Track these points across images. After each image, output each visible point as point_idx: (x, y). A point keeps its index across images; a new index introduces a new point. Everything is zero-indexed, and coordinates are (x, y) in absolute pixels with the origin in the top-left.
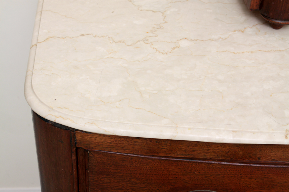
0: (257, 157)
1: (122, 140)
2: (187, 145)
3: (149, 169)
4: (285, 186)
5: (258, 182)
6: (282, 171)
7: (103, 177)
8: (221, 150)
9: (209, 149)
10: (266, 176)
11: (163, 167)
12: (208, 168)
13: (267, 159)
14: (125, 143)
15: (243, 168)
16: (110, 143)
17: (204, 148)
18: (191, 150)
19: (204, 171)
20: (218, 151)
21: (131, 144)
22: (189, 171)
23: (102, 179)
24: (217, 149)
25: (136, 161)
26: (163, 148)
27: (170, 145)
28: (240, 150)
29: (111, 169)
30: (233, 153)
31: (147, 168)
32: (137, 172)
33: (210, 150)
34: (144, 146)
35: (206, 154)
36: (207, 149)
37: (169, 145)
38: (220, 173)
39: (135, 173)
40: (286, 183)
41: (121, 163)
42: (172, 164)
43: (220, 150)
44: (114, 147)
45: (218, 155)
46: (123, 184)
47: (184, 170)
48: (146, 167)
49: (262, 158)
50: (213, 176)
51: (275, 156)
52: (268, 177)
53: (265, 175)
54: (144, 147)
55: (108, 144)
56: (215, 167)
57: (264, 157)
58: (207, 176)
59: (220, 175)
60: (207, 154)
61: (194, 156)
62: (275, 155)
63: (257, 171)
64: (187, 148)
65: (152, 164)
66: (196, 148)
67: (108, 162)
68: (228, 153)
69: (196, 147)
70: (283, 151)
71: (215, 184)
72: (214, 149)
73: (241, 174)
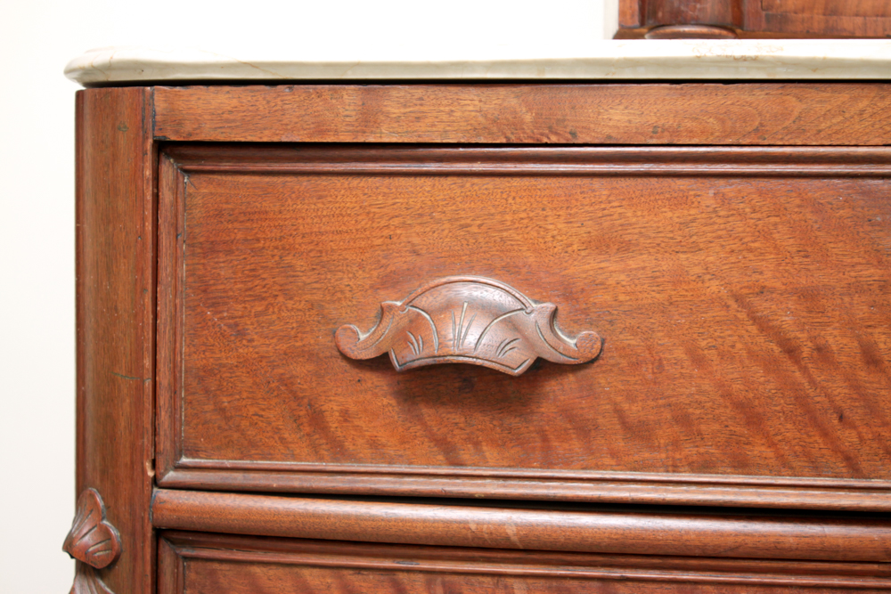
0: (568, 130)
1: (255, 98)
2: (402, 100)
3: (325, 213)
4: (658, 245)
5: (589, 232)
6: (642, 190)
7: (216, 260)
8: (480, 111)
9: (453, 109)
10: (606, 212)
11: (356, 202)
12: (463, 194)
13: (593, 134)
14: (261, 108)
15: (545, 184)
16: (230, 112)
17: (442, 108)
18: (413, 115)
19: (454, 207)
20: (473, 114)
21: (276, 111)
22: (418, 210)
23: (214, 271)
24: (471, 108)
25: (294, 192)
26: (347, 116)
27: (363, 104)
28: (524, 109)
29: (236, 231)
30: (510, 118)
31: (319, 213)
32: (295, 230)
33: (454, 114)
34: (304, 113)
35: (448, 128)
36: (447, 109)
37: (360, 103)
38: (493, 211)
39: (291, 235)
40: (660, 232)
41: (259, 206)
42: (377, 188)
43: (477, 111)
44: (238, 124)
45: (475, 129)
46: (264, 279)
47: (408, 209)
48: (318, 210)
49: (580, 132)
50: (479, 222)
51: (611, 123)
52: (611, 215)
53: (603, 206)
54: (304, 116)
55: (225, 116)
56: (480, 189)
57: (584, 131)
58: (463, 222)
59: (492, 215)
60: (449, 126)
61: (419, 136)
62: (610, 120)
63: (581, 193)
64: (403, 110)
65: (331, 196)
66: (422, 108)
67: (230, 206)
68: (498, 119)
69: (421, 105)
70: (626, 108)
71: (484, 252)
72: (465, 108)
73: (543, 210)
